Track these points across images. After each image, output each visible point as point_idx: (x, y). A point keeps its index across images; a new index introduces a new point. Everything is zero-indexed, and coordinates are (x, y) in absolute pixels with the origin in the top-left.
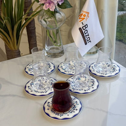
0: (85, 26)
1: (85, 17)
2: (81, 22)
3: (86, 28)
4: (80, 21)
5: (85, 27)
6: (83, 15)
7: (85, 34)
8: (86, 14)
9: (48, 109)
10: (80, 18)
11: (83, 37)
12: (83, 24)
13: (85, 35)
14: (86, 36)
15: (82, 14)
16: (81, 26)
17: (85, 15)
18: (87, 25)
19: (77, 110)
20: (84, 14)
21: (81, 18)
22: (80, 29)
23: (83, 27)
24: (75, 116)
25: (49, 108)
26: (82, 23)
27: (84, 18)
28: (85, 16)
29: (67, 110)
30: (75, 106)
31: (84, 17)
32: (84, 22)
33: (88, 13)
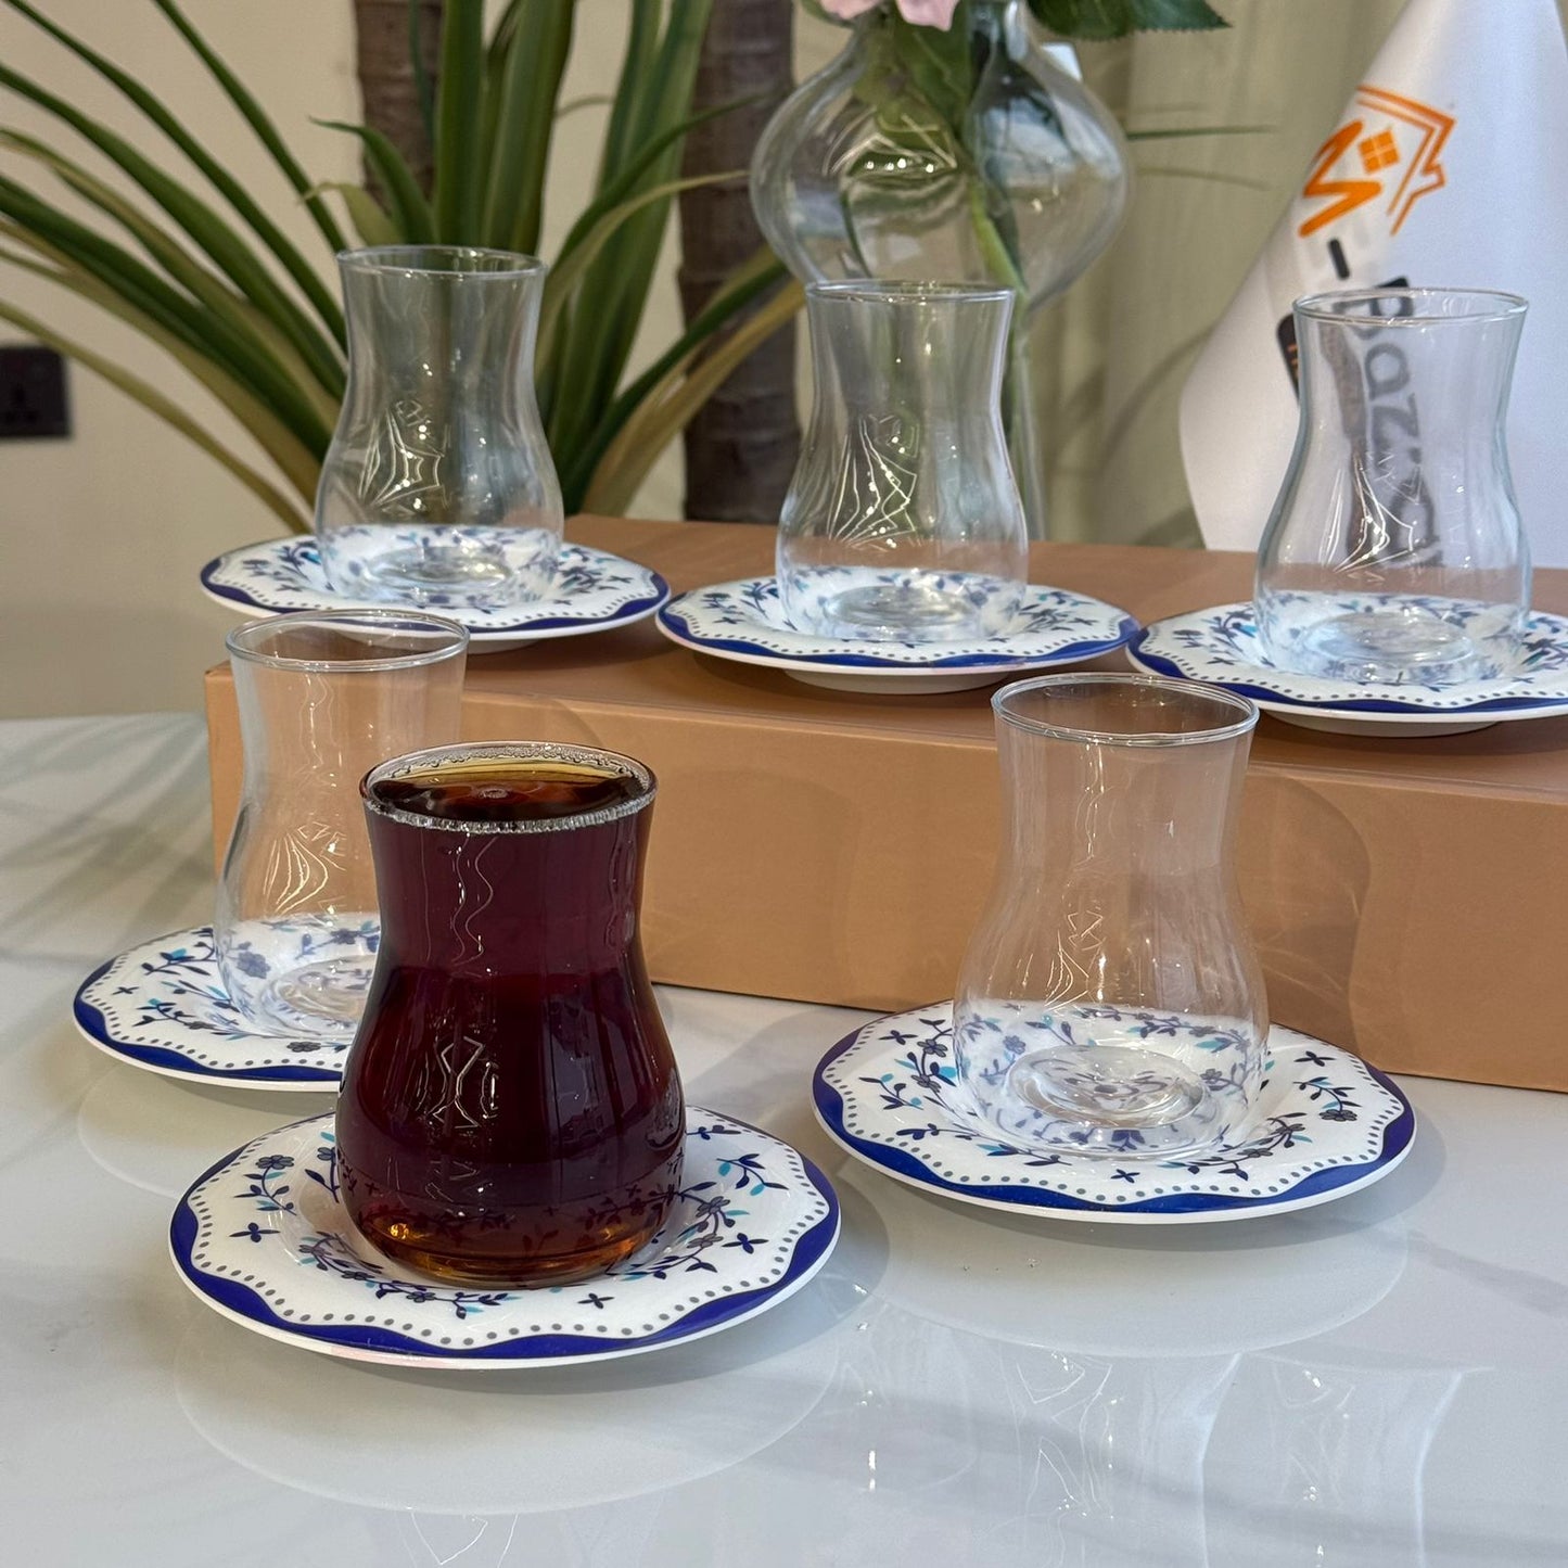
0: (1370, 297)
1: (1388, 177)
2: (1324, 235)
3: (1384, 317)
4: (1308, 229)
5: (1375, 310)
6: (1366, 147)
7: (1376, 390)
8: (1407, 138)
9: (252, 1233)
10: (1312, 190)
12: (1343, 271)
13: (1369, 405)
15: (1356, 127)
16: (1313, 280)
17: (1385, 138)
19: (747, 1243)
20: (1375, 125)
21: (1334, 188)
25: (268, 1220)
26: (1335, 248)
27: (1373, 190)
28: (1392, 158)
30: (715, 1205)
31: (1371, 166)
32: (1363, 240)
33: (1439, 124)
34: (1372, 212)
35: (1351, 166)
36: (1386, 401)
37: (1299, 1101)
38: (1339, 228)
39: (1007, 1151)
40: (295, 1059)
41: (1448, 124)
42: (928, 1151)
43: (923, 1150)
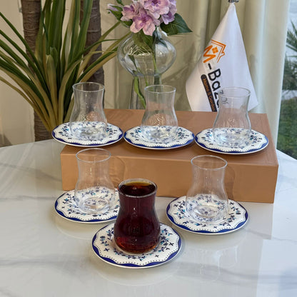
0: (214, 72)
1: (216, 54)
2: (207, 63)
3: (216, 76)
4: (205, 62)
5: (215, 74)
6: (213, 50)
7: (215, 89)
8: (219, 48)
9: (107, 250)
10: (205, 56)
11: (208, 96)
12: (211, 68)
13: (213, 92)
14: (216, 94)
15: (211, 46)
16: (206, 71)
17: (216, 48)
18: (219, 70)
19: (172, 244)
20: (214, 46)
21: (208, 56)
22: (203, 77)
23: (209, 74)
24: (172, 255)
25: (107, 247)
26: (209, 64)
27: (215, 56)
28: (217, 51)
29: (151, 248)
30: (164, 238)
31: (214, 52)
32: (213, 63)
33: (224, 46)
34: (214, 59)
35: (211, 52)
36: (216, 91)
37: (232, 211)
38: (210, 62)
39: (198, 225)
40: (95, 218)
41: (225, 46)
42: (188, 225)
43: (187, 225)
